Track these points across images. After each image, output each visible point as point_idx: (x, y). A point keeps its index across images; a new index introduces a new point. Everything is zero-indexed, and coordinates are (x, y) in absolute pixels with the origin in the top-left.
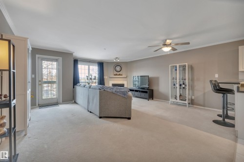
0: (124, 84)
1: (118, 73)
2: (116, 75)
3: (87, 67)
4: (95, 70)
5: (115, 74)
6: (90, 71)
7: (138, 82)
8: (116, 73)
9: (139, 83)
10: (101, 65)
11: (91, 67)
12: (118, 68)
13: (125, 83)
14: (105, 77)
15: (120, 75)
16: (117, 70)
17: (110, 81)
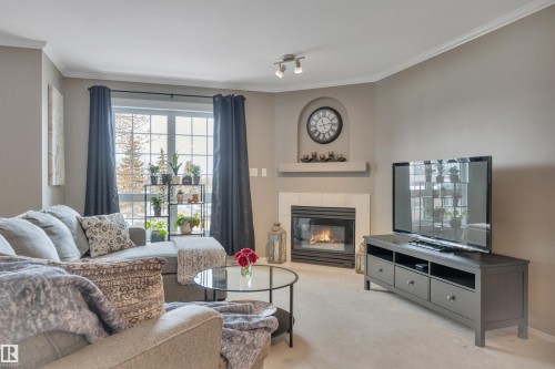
0: (352, 211)
1: (324, 150)
2: (312, 159)
3: (160, 122)
4: (198, 138)
5: (308, 152)
6: (178, 140)
7: (456, 197)
8: (310, 148)
9: (463, 201)
10: (231, 108)
11: (182, 123)
12: (324, 123)
13: (358, 202)
14: (253, 172)
15: (331, 158)
16: (316, 131)
17: (281, 194)
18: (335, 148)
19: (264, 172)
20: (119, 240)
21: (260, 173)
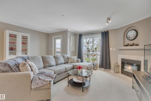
0: (140, 62)
2: (128, 45)
12: (131, 34)
15: (133, 45)
16: (129, 37)
17: (119, 55)
18: (135, 42)
19: (114, 49)
20: (73, 61)
21: (113, 49)
